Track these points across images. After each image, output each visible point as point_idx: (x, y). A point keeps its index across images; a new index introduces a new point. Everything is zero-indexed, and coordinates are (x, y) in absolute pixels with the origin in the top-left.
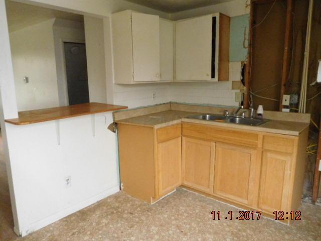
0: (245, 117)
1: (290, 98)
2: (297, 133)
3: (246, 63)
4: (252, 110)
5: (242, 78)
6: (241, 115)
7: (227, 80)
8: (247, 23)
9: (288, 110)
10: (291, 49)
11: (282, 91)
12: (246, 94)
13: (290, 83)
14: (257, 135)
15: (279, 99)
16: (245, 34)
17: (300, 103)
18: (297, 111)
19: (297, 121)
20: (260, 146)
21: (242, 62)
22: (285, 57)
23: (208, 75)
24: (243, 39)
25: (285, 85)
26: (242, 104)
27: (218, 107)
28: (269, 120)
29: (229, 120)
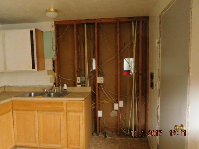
0: (57, 92)
1: (81, 79)
2: (83, 99)
3: (55, 59)
4: (61, 87)
5: (53, 68)
6: (54, 91)
7: (44, 69)
8: (53, 36)
9: (80, 86)
10: (79, 52)
11: (76, 75)
12: (56, 77)
13: (80, 71)
14: (63, 103)
15: (75, 79)
16: (53, 42)
17: (86, 81)
18: (85, 86)
19: (85, 91)
20: (65, 109)
21: (53, 59)
22: (76, 57)
23: (30, 67)
24: (52, 45)
25: (77, 72)
26: (55, 83)
27: (40, 87)
28: (70, 92)
29: (46, 95)
